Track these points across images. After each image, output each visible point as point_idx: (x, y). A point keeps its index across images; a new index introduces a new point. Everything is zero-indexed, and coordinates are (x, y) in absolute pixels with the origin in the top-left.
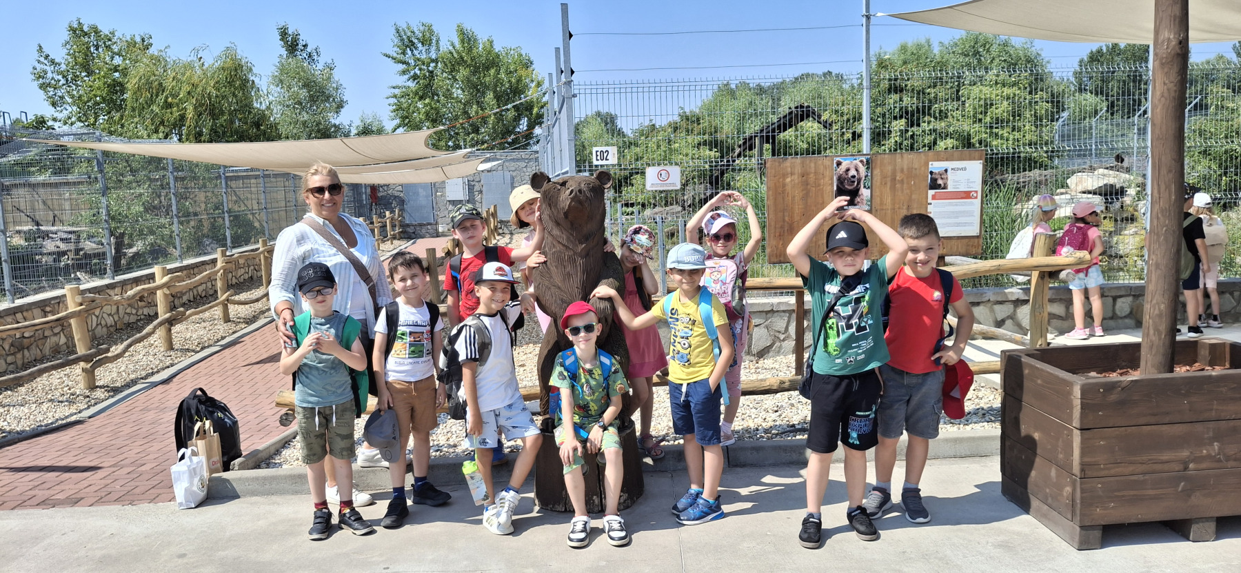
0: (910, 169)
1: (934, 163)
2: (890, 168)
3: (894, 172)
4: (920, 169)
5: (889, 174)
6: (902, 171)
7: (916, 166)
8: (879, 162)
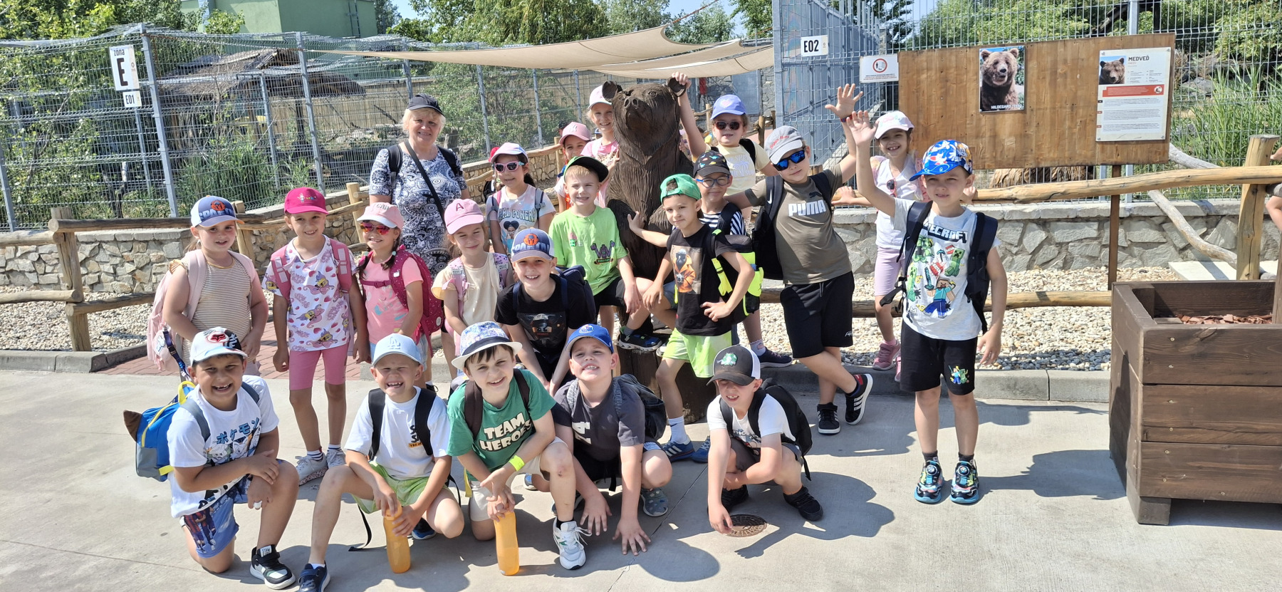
0: (1076, 60)
1: (1106, 51)
2: (1049, 59)
3: (1055, 64)
4: (1088, 59)
5: (1049, 65)
6: (1065, 62)
7: (1083, 56)
8: (1035, 52)
